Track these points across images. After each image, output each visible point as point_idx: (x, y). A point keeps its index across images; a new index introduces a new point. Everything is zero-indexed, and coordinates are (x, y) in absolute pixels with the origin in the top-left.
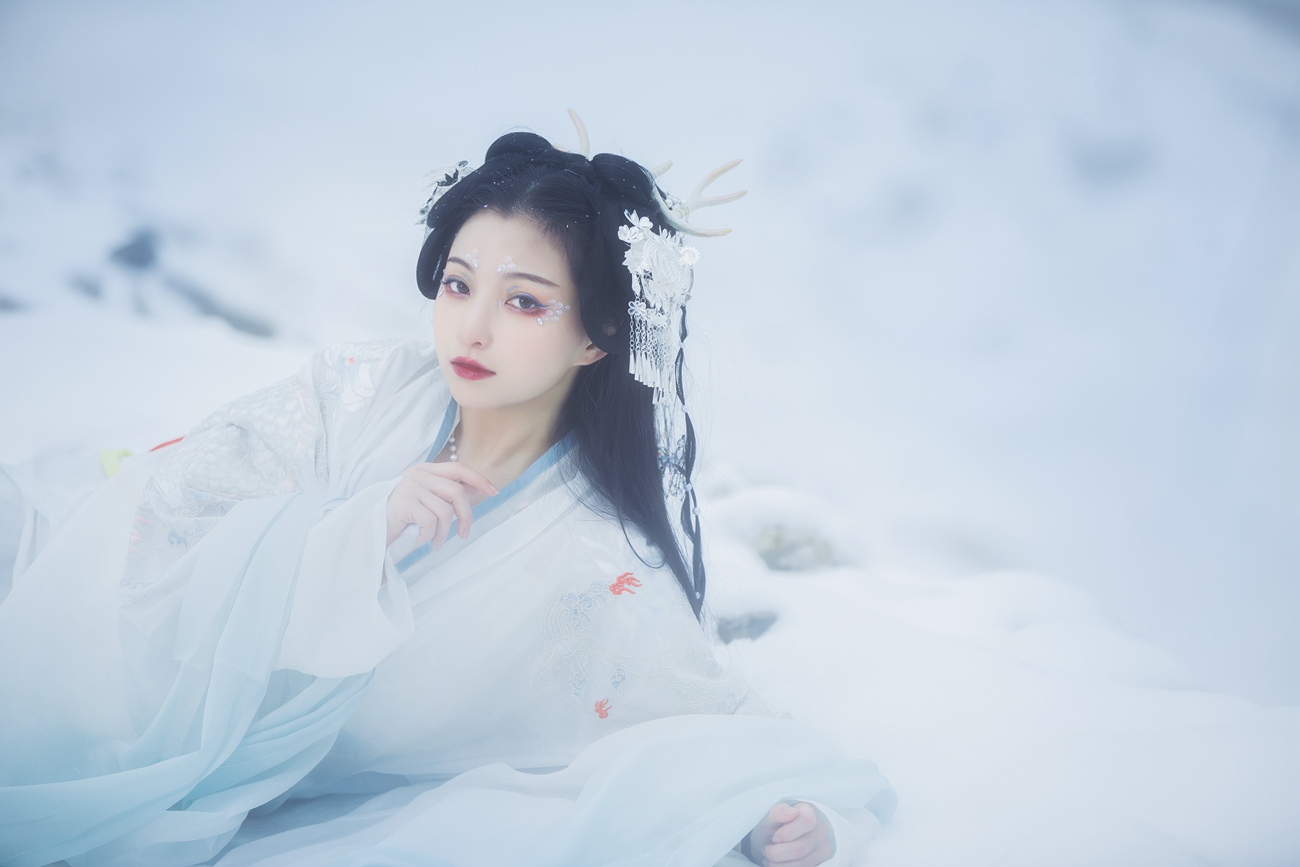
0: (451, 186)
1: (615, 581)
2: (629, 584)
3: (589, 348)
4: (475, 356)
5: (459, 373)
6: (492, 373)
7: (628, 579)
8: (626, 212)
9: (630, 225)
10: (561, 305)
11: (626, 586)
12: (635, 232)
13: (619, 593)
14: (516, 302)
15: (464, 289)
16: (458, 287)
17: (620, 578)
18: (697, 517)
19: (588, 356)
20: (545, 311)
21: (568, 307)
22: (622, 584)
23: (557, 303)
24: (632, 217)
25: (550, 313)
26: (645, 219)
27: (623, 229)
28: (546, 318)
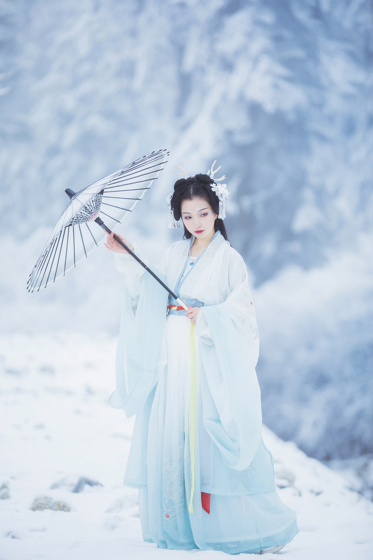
3: (215, 215)
4: (199, 229)
6: (204, 230)
9: (213, 187)
14: (202, 215)
15: (190, 218)
16: (188, 218)
19: (215, 218)
21: (211, 210)
23: (209, 211)
24: (211, 185)
25: (209, 213)
26: (214, 184)
27: (212, 189)
28: (209, 215)
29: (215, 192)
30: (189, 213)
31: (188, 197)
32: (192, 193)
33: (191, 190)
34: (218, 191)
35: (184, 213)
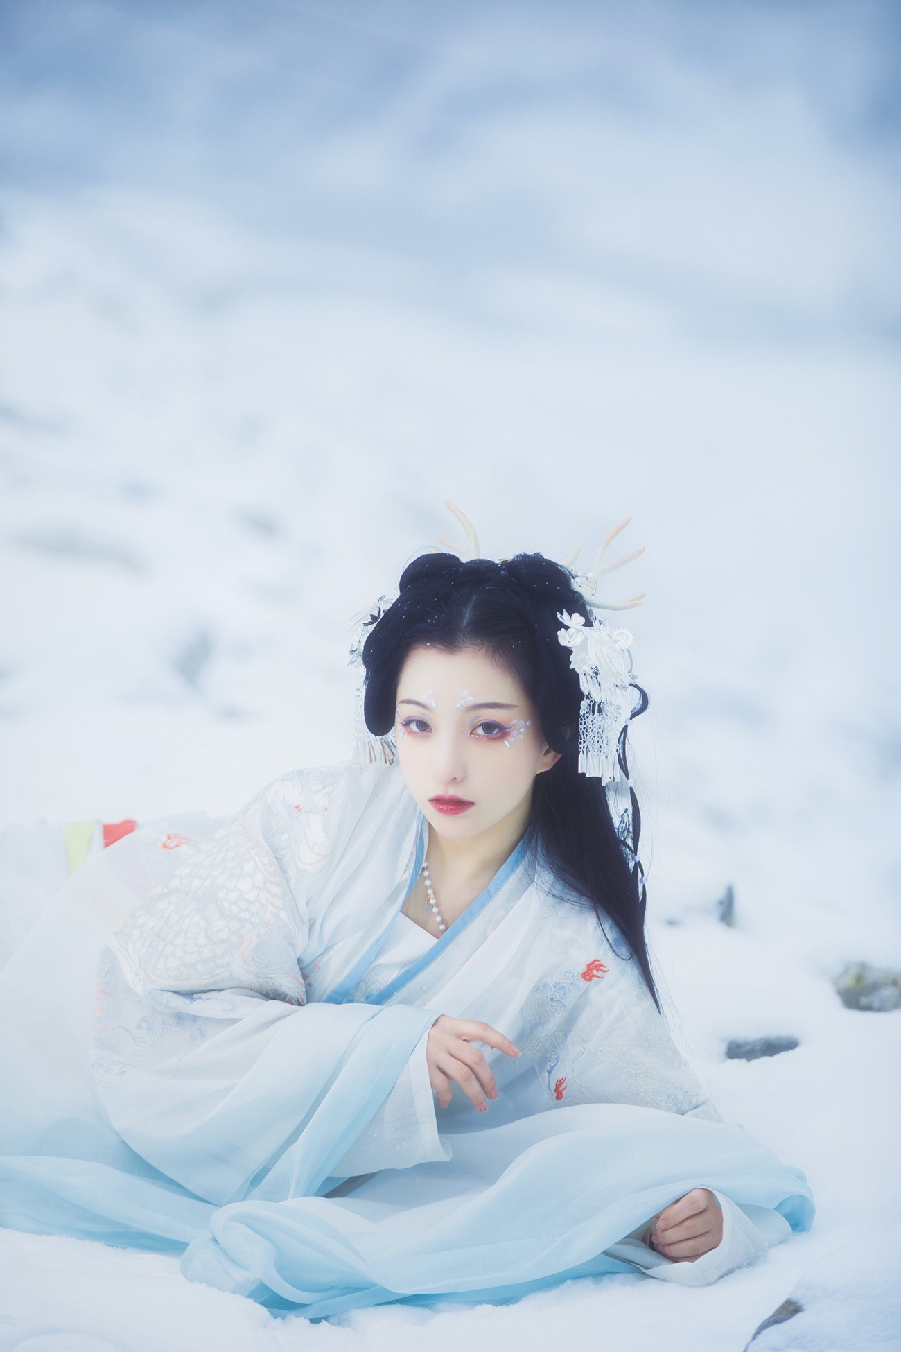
0: (376, 623)
1: (585, 969)
2: (598, 970)
3: (546, 753)
4: (452, 792)
5: (441, 810)
6: (472, 804)
7: (596, 966)
8: (559, 615)
9: (567, 628)
10: (523, 722)
11: (595, 972)
12: (572, 632)
13: (590, 980)
14: (480, 731)
15: (424, 726)
16: (417, 726)
17: (588, 966)
18: (644, 886)
19: (546, 763)
20: (509, 732)
21: (529, 723)
22: (592, 971)
23: (519, 722)
24: (564, 618)
25: (515, 733)
26: (576, 616)
27: (561, 633)
28: (512, 739)
29: (568, 651)
30: (424, 706)
31: (446, 637)
32: (465, 622)
33: (468, 615)
34: (586, 651)
35: (403, 702)
